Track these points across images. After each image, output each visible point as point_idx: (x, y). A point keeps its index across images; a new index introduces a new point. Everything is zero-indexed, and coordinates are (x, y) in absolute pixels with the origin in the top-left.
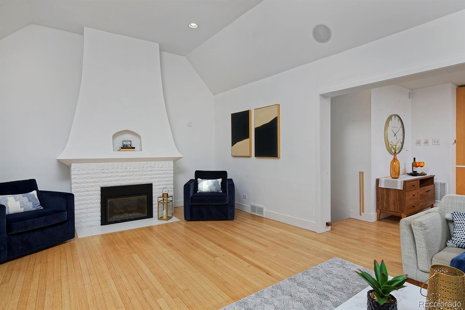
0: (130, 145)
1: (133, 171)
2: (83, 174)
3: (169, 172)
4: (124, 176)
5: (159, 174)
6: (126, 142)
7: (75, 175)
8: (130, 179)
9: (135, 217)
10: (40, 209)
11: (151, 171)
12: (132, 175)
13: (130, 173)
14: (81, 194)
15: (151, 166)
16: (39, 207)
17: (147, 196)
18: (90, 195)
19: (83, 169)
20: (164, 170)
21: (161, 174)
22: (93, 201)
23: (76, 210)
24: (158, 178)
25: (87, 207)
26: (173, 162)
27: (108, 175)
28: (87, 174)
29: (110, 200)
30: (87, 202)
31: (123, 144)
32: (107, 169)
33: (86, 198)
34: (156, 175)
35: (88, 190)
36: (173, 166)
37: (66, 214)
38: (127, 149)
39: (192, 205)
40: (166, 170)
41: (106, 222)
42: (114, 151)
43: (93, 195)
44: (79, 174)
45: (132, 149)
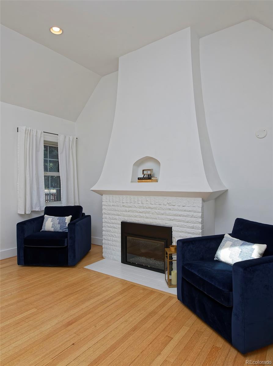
0: (150, 175)
1: (150, 208)
2: (109, 206)
3: (195, 214)
4: (141, 213)
5: (180, 216)
6: (147, 171)
8: (147, 218)
10: (66, 231)
11: (170, 209)
12: (149, 213)
13: (146, 209)
14: (109, 225)
15: (170, 203)
16: (65, 230)
17: (164, 243)
18: (115, 228)
19: (109, 200)
20: (187, 211)
21: (184, 216)
22: (116, 234)
23: (105, 239)
24: (180, 221)
25: (113, 238)
26: (202, 199)
27: (127, 209)
28: (113, 205)
29: (129, 238)
30: (112, 234)
31: (143, 173)
32: (126, 203)
33: (112, 230)
34: (177, 216)
35: (113, 222)
36: (201, 205)
37: (66, 242)
38: (143, 180)
39: (183, 279)
40: (190, 211)
41: (126, 261)
42: (132, 182)
43: (116, 228)
44: (107, 206)
45: (148, 180)
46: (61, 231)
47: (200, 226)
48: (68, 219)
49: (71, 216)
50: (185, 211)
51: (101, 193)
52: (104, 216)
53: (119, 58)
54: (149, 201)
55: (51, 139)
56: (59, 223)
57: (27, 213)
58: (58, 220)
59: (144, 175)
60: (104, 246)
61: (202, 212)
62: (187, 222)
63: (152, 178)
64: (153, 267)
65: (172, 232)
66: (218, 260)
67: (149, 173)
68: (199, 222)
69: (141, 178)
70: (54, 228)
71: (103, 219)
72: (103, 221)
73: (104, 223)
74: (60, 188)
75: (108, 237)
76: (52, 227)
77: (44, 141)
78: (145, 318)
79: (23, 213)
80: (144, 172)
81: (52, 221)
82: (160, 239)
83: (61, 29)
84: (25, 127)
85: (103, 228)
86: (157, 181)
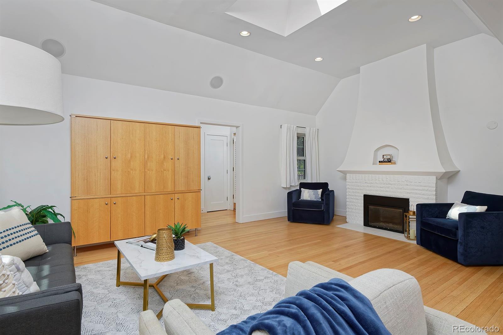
0: (390, 159)
1: (389, 184)
2: (353, 182)
3: (430, 189)
4: (382, 187)
5: (417, 190)
6: (387, 156)
7: (348, 182)
8: (387, 191)
9: (391, 228)
11: (407, 185)
12: (388, 187)
13: (386, 185)
14: (352, 197)
15: (408, 180)
16: (318, 199)
17: (402, 210)
18: (357, 199)
19: (353, 178)
20: (423, 186)
21: (419, 190)
22: (359, 205)
23: (348, 208)
24: (416, 194)
25: (356, 208)
26: (436, 177)
27: (369, 185)
28: (356, 182)
29: (371, 207)
30: (355, 204)
31: (383, 158)
32: (368, 180)
33: (355, 201)
34: (414, 190)
35: (356, 195)
36: (435, 182)
37: (323, 206)
38: (384, 163)
39: (421, 229)
40: (425, 186)
41: (368, 224)
42: (373, 164)
43: (359, 200)
44: (350, 182)
45: (388, 163)
46: (316, 200)
47: (435, 197)
48: (320, 191)
49: (321, 190)
50: (421, 186)
51: (345, 173)
52: (348, 190)
53: (360, 67)
54: (389, 179)
55: (300, 131)
56: (314, 194)
57: (288, 187)
58: (313, 192)
59: (384, 159)
60: (348, 213)
61: (436, 187)
62: (423, 195)
63: (392, 162)
64: (392, 229)
65: (409, 202)
66: (449, 218)
67: (389, 157)
68: (434, 195)
69: (381, 161)
70: (311, 198)
71: (347, 192)
72: (347, 194)
73: (348, 195)
74: (305, 169)
75: (351, 207)
76: (309, 197)
77: (297, 133)
78: (395, 250)
79: (286, 187)
80: (384, 156)
81: (308, 193)
82: (399, 207)
83: (322, 58)
84: (287, 125)
85: (347, 200)
86: (395, 163)
